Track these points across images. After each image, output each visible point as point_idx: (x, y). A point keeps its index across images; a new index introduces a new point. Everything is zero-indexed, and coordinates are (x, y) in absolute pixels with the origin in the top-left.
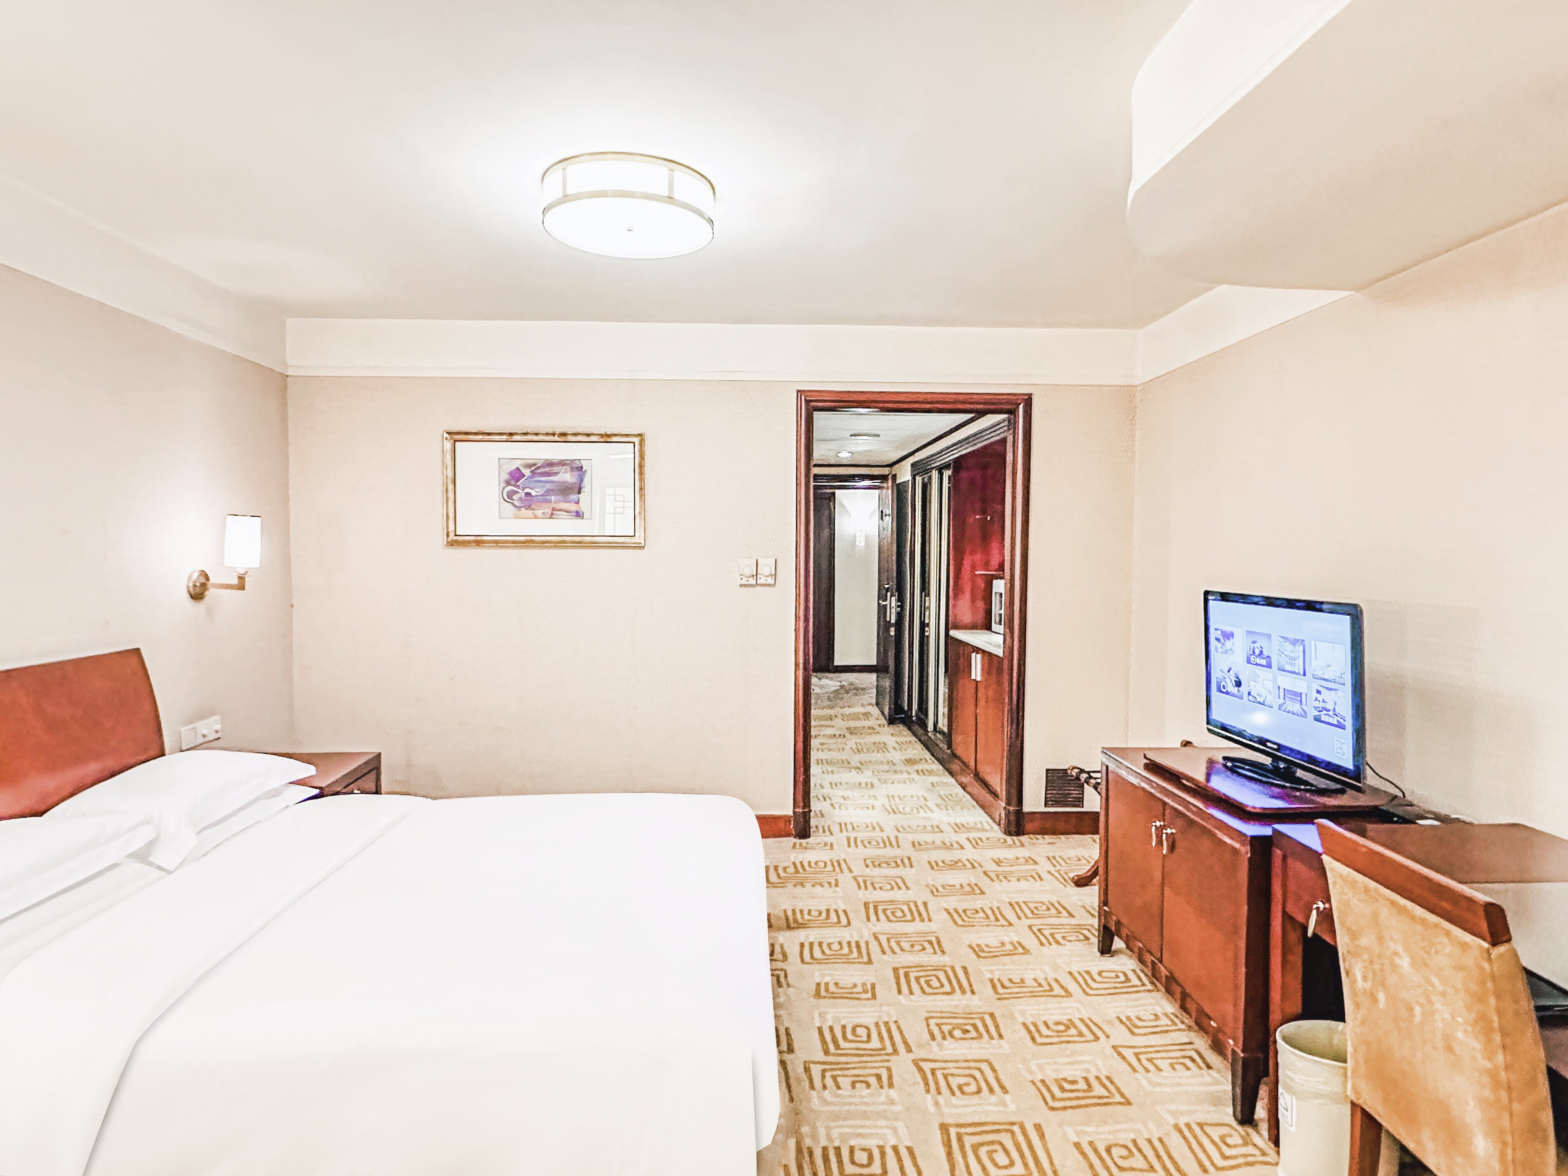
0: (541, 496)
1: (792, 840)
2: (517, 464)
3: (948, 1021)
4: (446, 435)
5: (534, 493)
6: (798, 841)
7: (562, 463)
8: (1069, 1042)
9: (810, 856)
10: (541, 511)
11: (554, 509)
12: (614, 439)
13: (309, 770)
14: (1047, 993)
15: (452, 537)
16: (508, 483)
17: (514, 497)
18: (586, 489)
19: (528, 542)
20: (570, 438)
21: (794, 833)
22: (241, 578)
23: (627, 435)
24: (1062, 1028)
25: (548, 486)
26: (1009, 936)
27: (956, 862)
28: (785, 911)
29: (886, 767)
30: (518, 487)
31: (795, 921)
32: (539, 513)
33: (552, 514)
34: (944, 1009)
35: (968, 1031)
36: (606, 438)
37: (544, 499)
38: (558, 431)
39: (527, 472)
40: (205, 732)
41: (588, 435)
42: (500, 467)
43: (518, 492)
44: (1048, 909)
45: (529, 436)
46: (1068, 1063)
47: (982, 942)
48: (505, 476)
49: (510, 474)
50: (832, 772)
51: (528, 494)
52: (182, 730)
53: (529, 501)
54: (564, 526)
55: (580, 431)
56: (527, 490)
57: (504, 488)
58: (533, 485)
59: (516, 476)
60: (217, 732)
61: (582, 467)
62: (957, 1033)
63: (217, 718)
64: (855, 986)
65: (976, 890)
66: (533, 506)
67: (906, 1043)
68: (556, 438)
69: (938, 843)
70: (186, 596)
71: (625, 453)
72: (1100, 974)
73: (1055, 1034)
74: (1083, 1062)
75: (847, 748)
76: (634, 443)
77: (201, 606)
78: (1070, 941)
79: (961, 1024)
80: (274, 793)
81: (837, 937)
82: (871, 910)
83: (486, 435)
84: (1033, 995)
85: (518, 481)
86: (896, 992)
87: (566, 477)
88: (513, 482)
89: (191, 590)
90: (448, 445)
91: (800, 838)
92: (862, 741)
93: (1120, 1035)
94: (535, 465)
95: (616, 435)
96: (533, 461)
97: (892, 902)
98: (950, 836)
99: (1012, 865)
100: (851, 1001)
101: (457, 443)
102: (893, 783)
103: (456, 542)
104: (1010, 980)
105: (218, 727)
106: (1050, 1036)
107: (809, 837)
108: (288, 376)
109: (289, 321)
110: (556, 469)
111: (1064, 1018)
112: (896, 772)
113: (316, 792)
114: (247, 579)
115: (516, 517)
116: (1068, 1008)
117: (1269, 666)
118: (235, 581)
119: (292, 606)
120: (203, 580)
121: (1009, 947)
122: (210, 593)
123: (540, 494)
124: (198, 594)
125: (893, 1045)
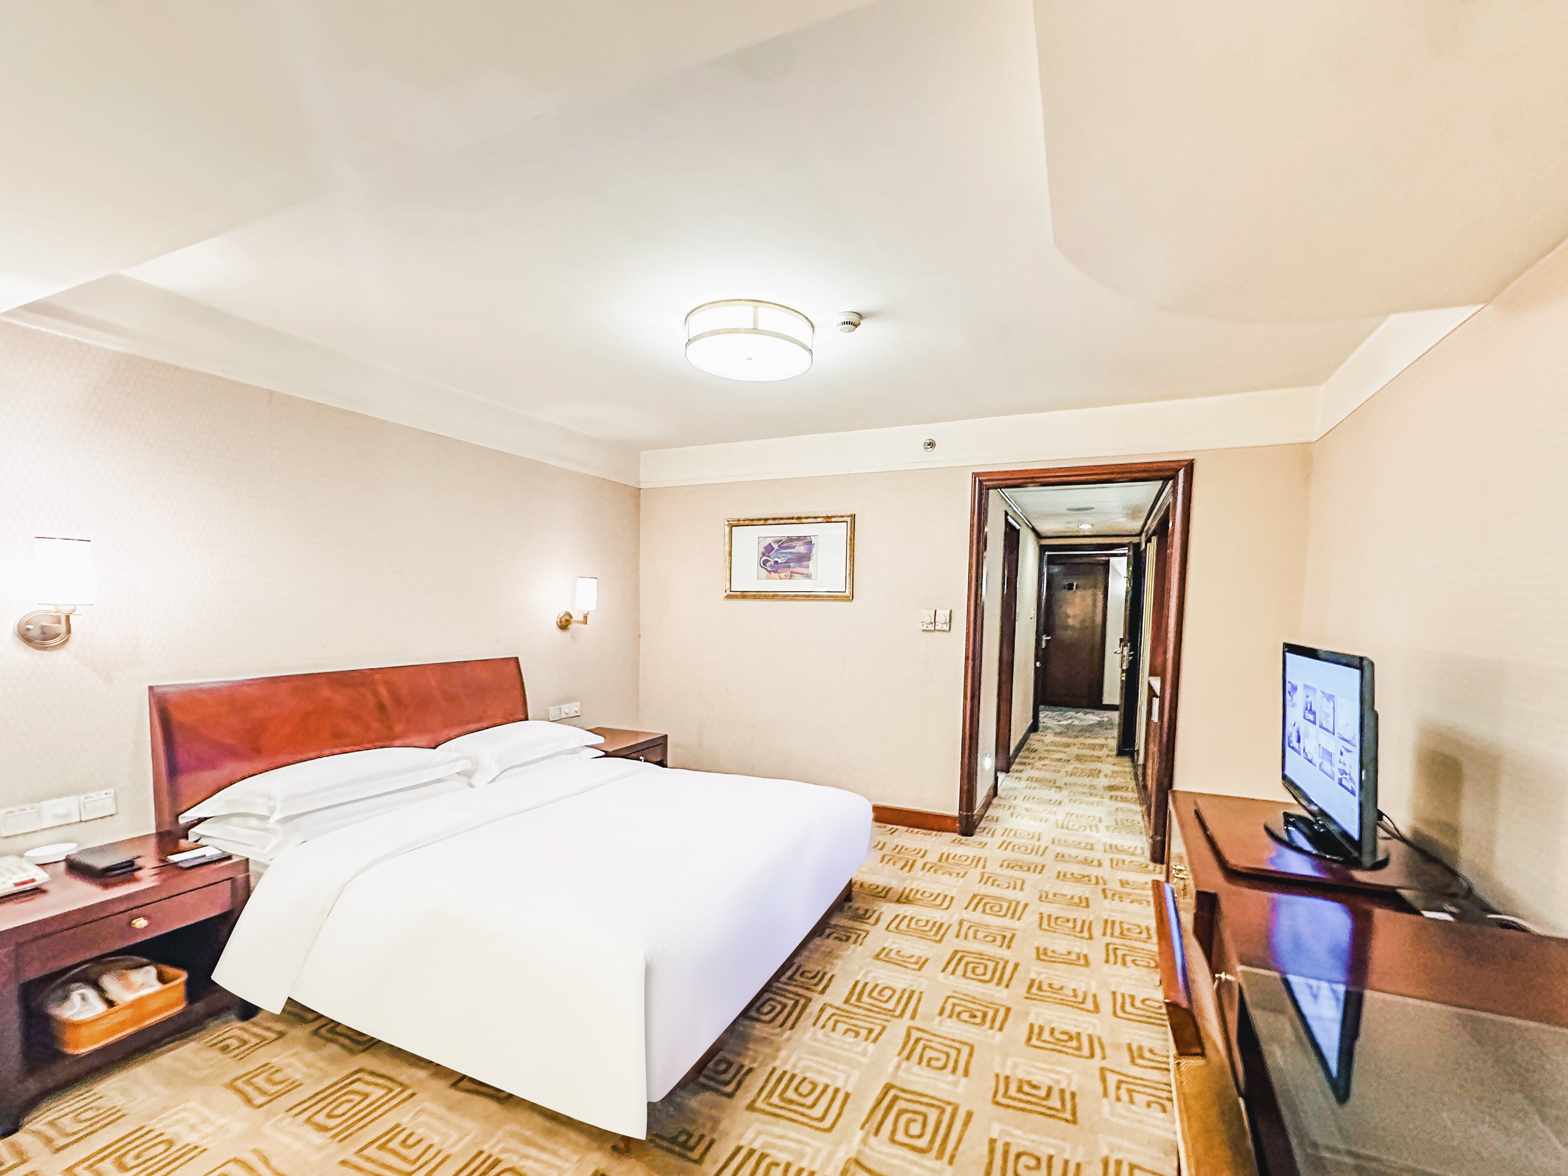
0: (783, 563)
1: (956, 836)
2: (770, 541)
3: (963, 1002)
4: (726, 523)
5: (780, 562)
6: (961, 837)
7: (799, 538)
8: (1061, 1051)
9: (961, 850)
10: (784, 574)
11: (792, 572)
12: (833, 520)
13: (600, 740)
14: (1076, 1005)
15: (728, 592)
16: (764, 555)
17: (767, 565)
18: (813, 558)
19: (774, 596)
20: (804, 521)
21: (958, 831)
22: (586, 617)
23: (842, 517)
24: (1065, 1037)
25: (789, 556)
26: (1080, 947)
27: (1084, 877)
28: (905, 888)
29: (1086, 790)
30: (769, 557)
31: (907, 897)
32: (783, 575)
33: (791, 576)
34: (969, 993)
35: (975, 1017)
36: (828, 519)
37: (786, 565)
38: (795, 516)
39: (776, 546)
40: (567, 711)
41: (816, 518)
42: (759, 543)
43: (769, 561)
44: (1141, 933)
45: (777, 521)
46: (1044, 1070)
47: (1050, 947)
48: (762, 550)
49: (765, 548)
50: (1034, 788)
51: (776, 562)
52: (551, 708)
53: (776, 568)
54: (798, 585)
55: (811, 516)
56: (776, 559)
57: (761, 559)
58: (779, 556)
59: (769, 549)
60: (576, 712)
61: (811, 542)
62: (965, 1016)
63: (578, 703)
64: (912, 957)
65: (1085, 902)
66: (779, 571)
67: (915, 1011)
68: (794, 521)
69: (1081, 858)
70: (555, 627)
71: (841, 530)
72: (1143, 1001)
73: (1054, 1041)
74: (1059, 1073)
75: (1063, 771)
76: (847, 522)
77: (566, 635)
78: (1138, 965)
79: (974, 1009)
80: (574, 751)
81: (927, 916)
82: (977, 901)
83: (752, 522)
84: (1062, 1003)
85: (770, 553)
86: (941, 968)
87: (801, 549)
88: (767, 554)
89: (559, 624)
90: (727, 529)
91: (963, 835)
92: (1083, 767)
93: (1119, 1061)
94: (781, 541)
95: (834, 517)
96: (779, 538)
97: (996, 898)
98: (1097, 855)
99: (1134, 889)
100: (899, 967)
101: (733, 528)
102: (1081, 803)
103: (732, 596)
104: (1050, 985)
105: (576, 709)
106: (1049, 1042)
107: (972, 835)
108: (640, 489)
109: (642, 453)
110: (794, 544)
111: (1073, 1030)
112: (1091, 795)
113: (603, 753)
114: (588, 617)
115: (768, 578)
116: (1085, 1022)
117: (1314, 723)
118: (582, 619)
119: (640, 636)
120: (567, 618)
121: (1074, 957)
122: (572, 626)
123: (784, 561)
124: (564, 625)
125: (903, 1011)
